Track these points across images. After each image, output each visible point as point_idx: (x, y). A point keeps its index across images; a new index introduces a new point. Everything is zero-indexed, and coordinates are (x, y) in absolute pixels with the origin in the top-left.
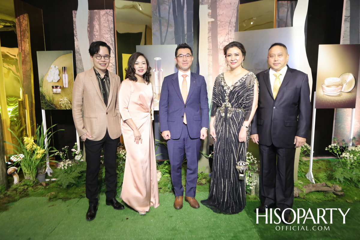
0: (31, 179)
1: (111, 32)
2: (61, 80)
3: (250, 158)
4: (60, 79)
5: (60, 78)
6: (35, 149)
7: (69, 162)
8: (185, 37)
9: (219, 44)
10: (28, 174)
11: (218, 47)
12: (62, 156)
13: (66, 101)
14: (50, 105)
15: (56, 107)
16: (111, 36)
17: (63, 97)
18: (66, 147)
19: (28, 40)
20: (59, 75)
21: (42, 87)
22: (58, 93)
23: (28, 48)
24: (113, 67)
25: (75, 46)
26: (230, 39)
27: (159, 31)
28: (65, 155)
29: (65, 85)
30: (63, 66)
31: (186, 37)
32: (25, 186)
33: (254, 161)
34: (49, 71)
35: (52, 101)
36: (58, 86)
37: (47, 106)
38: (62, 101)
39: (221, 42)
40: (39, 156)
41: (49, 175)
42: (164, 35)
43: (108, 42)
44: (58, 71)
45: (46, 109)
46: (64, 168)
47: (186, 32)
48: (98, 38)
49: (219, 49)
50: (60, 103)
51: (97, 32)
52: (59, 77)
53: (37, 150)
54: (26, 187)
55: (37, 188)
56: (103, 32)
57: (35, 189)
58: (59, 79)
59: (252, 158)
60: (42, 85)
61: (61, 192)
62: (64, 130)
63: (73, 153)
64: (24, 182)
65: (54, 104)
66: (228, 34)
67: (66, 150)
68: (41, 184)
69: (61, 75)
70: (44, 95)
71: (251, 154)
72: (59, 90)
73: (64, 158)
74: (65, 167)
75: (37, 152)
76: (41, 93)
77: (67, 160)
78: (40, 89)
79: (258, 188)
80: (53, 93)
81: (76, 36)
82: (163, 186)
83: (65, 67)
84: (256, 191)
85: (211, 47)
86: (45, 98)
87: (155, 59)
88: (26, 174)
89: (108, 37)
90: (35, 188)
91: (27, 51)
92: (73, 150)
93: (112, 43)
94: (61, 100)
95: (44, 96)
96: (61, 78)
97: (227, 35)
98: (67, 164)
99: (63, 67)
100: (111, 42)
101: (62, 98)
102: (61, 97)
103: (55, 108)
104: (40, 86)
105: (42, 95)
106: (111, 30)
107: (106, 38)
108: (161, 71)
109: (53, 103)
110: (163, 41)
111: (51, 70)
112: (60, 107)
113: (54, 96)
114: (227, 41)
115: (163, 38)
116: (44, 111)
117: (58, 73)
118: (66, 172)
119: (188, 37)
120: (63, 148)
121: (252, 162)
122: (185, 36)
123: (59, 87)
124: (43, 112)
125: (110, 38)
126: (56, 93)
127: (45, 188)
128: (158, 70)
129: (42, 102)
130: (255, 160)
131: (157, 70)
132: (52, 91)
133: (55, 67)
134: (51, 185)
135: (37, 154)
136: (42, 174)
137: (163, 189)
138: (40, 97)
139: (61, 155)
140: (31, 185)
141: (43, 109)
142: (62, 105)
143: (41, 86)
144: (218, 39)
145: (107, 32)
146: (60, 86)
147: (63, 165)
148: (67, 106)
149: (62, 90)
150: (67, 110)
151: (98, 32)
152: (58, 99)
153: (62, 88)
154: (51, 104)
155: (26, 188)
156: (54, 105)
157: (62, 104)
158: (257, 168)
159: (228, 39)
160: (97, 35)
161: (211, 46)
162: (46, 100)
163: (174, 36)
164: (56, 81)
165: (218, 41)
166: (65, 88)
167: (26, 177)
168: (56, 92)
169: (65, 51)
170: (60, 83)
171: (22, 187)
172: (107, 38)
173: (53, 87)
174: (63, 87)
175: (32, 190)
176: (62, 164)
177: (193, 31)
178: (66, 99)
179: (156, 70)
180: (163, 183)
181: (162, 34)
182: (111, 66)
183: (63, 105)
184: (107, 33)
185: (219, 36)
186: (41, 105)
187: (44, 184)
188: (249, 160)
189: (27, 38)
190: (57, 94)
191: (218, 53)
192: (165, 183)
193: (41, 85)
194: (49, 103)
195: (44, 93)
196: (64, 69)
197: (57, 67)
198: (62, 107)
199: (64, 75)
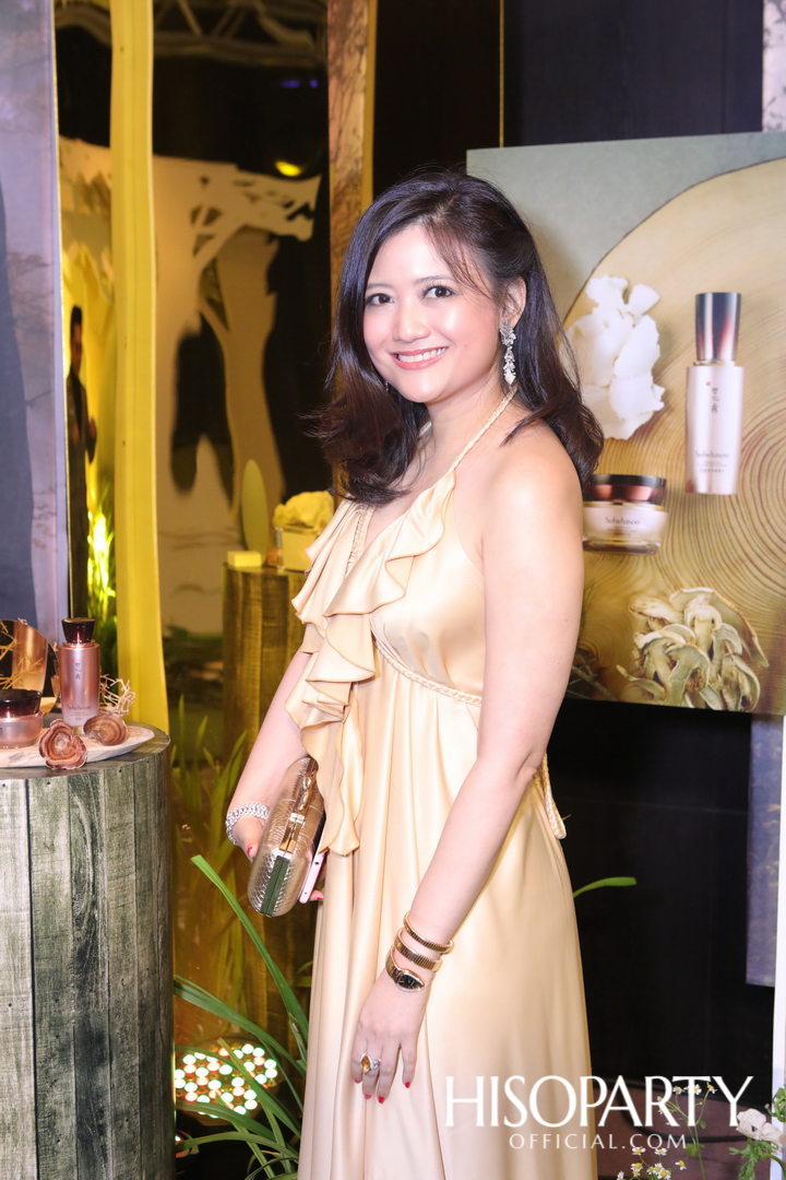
2: (673, 423)
4: (668, 409)
5: (665, 398)
13: (701, 631)
17: (677, 587)
20: (658, 374)
22: (630, 541)
23: (361, 132)
29: (712, 470)
30: (709, 290)
36: (637, 481)
38: (662, 622)
44: (655, 336)
50: (643, 640)
52: (660, 391)
58: (657, 416)
62: (627, 881)
69: (674, 373)
72: (644, 519)
83: (721, 299)
91: (349, 157)
94: (657, 608)
96: (677, 400)
99: (701, 298)
101: (663, 596)
102: (661, 583)
103: (592, 690)
112: (643, 676)
117: (653, 352)
123: (645, 492)
126: (610, 540)
133: (626, 295)
142: (658, 664)
146: (662, 483)
148: (709, 671)
149: (671, 521)
150: (704, 715)
152: (627, 600)
153: (681, 501)
157: (658, 652)
164: (627, 433)
166: (708, 498)
168: (619, 532)
170: (666, 442)
174: (690, 487)
178: (701, 610)
183: (672, 664)
196: (717, 314)
197: (643, 296)
198: (656, 678)
199: (703, 374)
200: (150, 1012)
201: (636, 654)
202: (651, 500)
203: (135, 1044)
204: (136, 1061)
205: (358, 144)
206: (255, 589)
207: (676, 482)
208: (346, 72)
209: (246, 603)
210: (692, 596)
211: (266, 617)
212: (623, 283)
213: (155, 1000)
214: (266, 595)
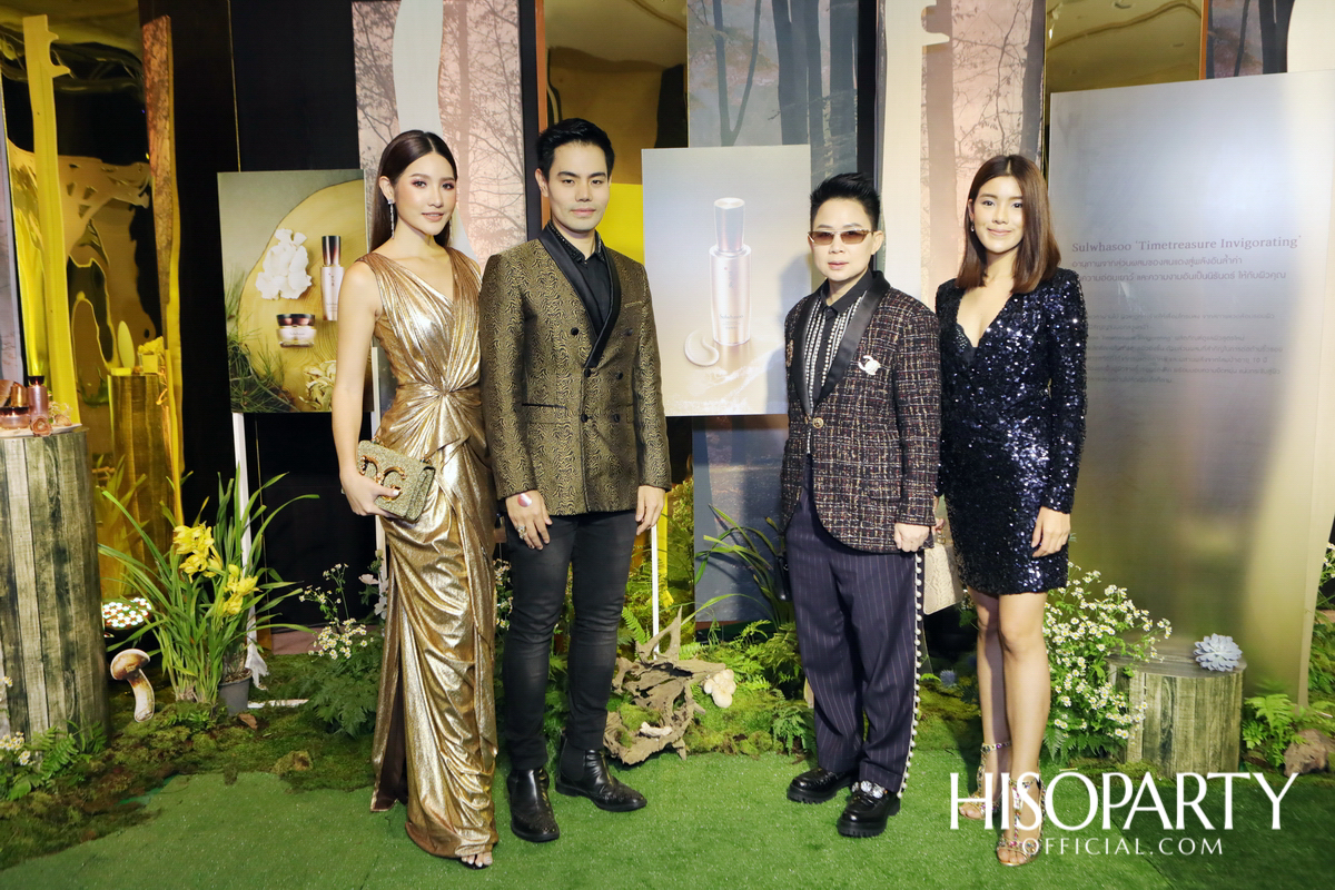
0: (203, 699)
1: (511, 92)
2: (316, 291)
3: (1123, 608)
4: (313, 285)
5: (312, 281)
6: (218, 577)
7: (352, 629)
8: (824, 112)
9: (958, 135)
10: (186, 681)
11: (953, 149)
12: (328, 604)
14: (270, 396)
15: (292, 400)
16: (509, 106)
17: (322, 361)
18: (339, 566)
19: (168, 127)
20: (308, 271)
21: (237, 321)
22: (301, 342)
23: (169, 158)
24: (516, 234)
25: (361, 151)
26: (1004, 116)
27: (716, 87)
28: (339, 601)
30: (327, 235)
31: (827, 111)
32: (180, 728)
33: (1138, 621)
34: (268, 254)
35: (278, 378)
36: (303, 316)
37: (255, 399)
38: (317, 376)
39: (967, 129)
40: (235, 606)
41: (257, 682)
42: (735, 100)
43: (498, 130)
44: (306, 254)
45: (251, 410)
46: (341, 655)
47: (826, 90)
48: (455, 115)
49: (960, 156)
50: (309, 385)
51: (452, 91)
52: (310, 278)
53: (227, 580)
54: (185, 732)
55: (229, 737)
56: (477, 89)
57: (221, 741)
58: (309, 288)
59: (1129, 611)
60: (238, 312)
61: (330, 753)
62: (316, 496)
63: (367, 593)
64: (176, 711)
65: (285, 388)
66: (998, 95)
67: (340, 581)
68: (240, 723)
69: (315, 270)
70: (244, 352)
71: (1122, 592)
72: (306, 333)
73: (331, 611)
74: (343, 650)
75: (226, 590)
76: (232, 343)
77: (348, 622)
78: (230, 327)
79: (1156, 734)
80: (282, 345)
81: (363, 108)
82: (751, 726)
83: (332, 239)
84: (1147, 745)
85: (927, 150)
86: (247, 365)
87: (717, 203)
88: (180, 680)
89: (498, 109)
90: (219, 738)
91: (163, 170)
92: (367, 579)
93: (515, 137)
94: (315, 371)
95: (244, 357)
96: (317, 281)
97: (994, 98)
98: (347, 636)
99: (324, 238)
100: (511, 133)
101: (317, 365)
102: (316, 359)
103: (289, 408)
104: (227, 316)
105: (236, 355)
106: (509, 83)
107: (488, 115)
108: (744, 252)
109: (280, 387)
110: (732, 127)
111: (273, 248)
112: (311, 400)
113: (284, 358)
114: (991, 122)
115: (730, 115)
116: (242, 418)
117: (305, 261)
118: (346, 667)
119: (834, 111)
120: (326, 573)
121: (1132, 624)
122: (822, 106)
123: (306, 321)
124: (238, 421)
125: (506, 116)
126: (293, 343)
127: (258, 736)
128: (732, 248)
129: (237, 383)
130: (1144, 619)
131: (725, 249)
132: (279, 336)
133: (292, 237)
134: (281, 724)
135: (227, 596)
136: (238, 681)
137: (751, 739)
138: (227, 359)
139: (322, 598)
140: (205, 724)
141: (239, 409)
142: (317, 395)
143: (231, 317)
144: (956, 115)
145: (494, 89)
146: (313, 317)
147: (333, 643)
149: (318, 333)
151: (457, 91)
152: (302, 368)
153: (322, 324)
154: (273, 390)
155: (183, 738)
156: (286, 392)
157: (316, 389)
158: (1153, 649)
159: (998, 116)
160: (451, 104)
161: (927, 145)
162: (249, 374)
163: (776, 105)
164: (297, 296)
165: (957, 123)
167: (181, 691)
168: (296, 339)
169: (335, 172)
170: (313, 300)
171: (171, 734)
172: (495, 113)
173: (281, 320)
174: (325, 318)
175: (208, 744)
176: (326, 639)
177: (855, 87)
179: (720, 250)
180: (749, 716)
181: (729, 97)
182: (511, 231)
183: (323, 394)
184: (494, 95)
185: (957, 104)
186: (232, 394)
187: (252, 722)
188: (1120, 616)
189: (166, 118)
190: (296, 350)
191: (955, 175)
192: (758, 713)
193: (234, 313)
194: (265, 385)
195: (243, 346)
196: (331, 245)
197: (300, 237)
198: (317, 400)
199: (327, 270)
200: (87, 544)
201: (307, 391)
202: (309, 324)
203: (81, 555)
204: (82, 563)
205: (168, 164)
206: (128, 384)
207: (319, 316)
208: (158, 127)
209: (123, 391)
210: (329, 364)
211: (133, 398)
212: (291, 232)
213: (89, 539)
214: (134, 386)
